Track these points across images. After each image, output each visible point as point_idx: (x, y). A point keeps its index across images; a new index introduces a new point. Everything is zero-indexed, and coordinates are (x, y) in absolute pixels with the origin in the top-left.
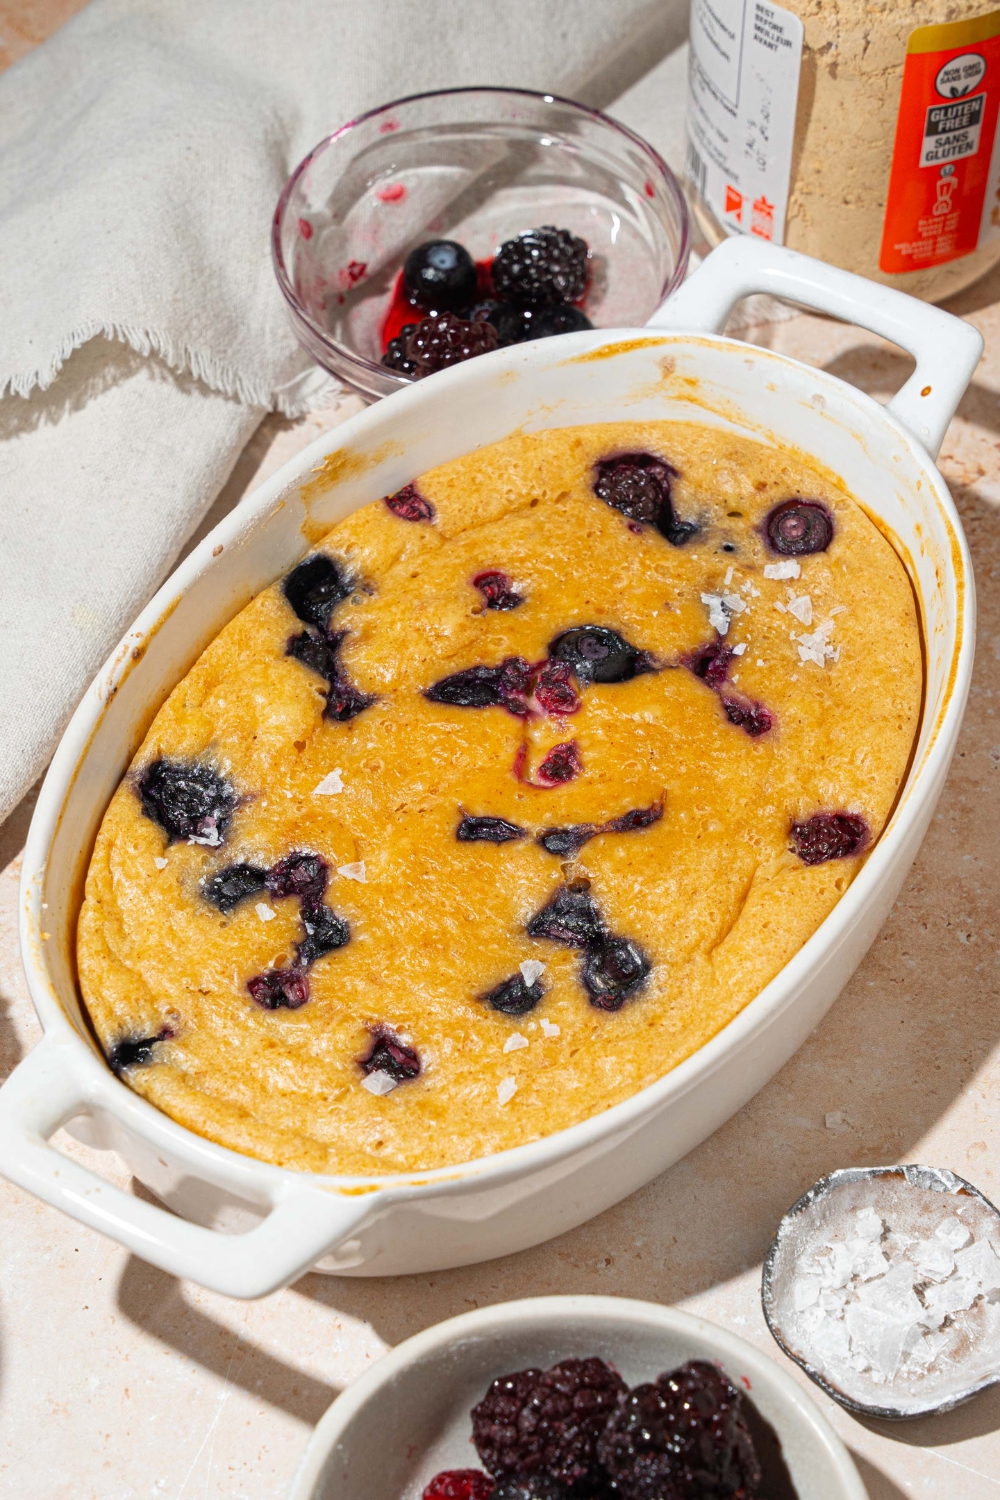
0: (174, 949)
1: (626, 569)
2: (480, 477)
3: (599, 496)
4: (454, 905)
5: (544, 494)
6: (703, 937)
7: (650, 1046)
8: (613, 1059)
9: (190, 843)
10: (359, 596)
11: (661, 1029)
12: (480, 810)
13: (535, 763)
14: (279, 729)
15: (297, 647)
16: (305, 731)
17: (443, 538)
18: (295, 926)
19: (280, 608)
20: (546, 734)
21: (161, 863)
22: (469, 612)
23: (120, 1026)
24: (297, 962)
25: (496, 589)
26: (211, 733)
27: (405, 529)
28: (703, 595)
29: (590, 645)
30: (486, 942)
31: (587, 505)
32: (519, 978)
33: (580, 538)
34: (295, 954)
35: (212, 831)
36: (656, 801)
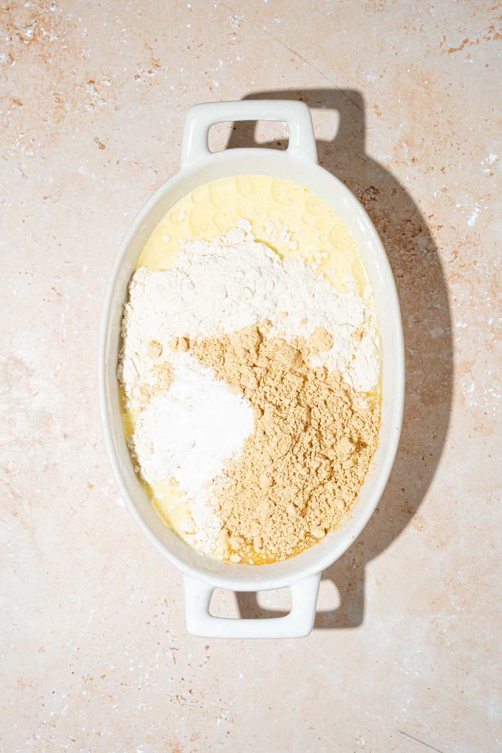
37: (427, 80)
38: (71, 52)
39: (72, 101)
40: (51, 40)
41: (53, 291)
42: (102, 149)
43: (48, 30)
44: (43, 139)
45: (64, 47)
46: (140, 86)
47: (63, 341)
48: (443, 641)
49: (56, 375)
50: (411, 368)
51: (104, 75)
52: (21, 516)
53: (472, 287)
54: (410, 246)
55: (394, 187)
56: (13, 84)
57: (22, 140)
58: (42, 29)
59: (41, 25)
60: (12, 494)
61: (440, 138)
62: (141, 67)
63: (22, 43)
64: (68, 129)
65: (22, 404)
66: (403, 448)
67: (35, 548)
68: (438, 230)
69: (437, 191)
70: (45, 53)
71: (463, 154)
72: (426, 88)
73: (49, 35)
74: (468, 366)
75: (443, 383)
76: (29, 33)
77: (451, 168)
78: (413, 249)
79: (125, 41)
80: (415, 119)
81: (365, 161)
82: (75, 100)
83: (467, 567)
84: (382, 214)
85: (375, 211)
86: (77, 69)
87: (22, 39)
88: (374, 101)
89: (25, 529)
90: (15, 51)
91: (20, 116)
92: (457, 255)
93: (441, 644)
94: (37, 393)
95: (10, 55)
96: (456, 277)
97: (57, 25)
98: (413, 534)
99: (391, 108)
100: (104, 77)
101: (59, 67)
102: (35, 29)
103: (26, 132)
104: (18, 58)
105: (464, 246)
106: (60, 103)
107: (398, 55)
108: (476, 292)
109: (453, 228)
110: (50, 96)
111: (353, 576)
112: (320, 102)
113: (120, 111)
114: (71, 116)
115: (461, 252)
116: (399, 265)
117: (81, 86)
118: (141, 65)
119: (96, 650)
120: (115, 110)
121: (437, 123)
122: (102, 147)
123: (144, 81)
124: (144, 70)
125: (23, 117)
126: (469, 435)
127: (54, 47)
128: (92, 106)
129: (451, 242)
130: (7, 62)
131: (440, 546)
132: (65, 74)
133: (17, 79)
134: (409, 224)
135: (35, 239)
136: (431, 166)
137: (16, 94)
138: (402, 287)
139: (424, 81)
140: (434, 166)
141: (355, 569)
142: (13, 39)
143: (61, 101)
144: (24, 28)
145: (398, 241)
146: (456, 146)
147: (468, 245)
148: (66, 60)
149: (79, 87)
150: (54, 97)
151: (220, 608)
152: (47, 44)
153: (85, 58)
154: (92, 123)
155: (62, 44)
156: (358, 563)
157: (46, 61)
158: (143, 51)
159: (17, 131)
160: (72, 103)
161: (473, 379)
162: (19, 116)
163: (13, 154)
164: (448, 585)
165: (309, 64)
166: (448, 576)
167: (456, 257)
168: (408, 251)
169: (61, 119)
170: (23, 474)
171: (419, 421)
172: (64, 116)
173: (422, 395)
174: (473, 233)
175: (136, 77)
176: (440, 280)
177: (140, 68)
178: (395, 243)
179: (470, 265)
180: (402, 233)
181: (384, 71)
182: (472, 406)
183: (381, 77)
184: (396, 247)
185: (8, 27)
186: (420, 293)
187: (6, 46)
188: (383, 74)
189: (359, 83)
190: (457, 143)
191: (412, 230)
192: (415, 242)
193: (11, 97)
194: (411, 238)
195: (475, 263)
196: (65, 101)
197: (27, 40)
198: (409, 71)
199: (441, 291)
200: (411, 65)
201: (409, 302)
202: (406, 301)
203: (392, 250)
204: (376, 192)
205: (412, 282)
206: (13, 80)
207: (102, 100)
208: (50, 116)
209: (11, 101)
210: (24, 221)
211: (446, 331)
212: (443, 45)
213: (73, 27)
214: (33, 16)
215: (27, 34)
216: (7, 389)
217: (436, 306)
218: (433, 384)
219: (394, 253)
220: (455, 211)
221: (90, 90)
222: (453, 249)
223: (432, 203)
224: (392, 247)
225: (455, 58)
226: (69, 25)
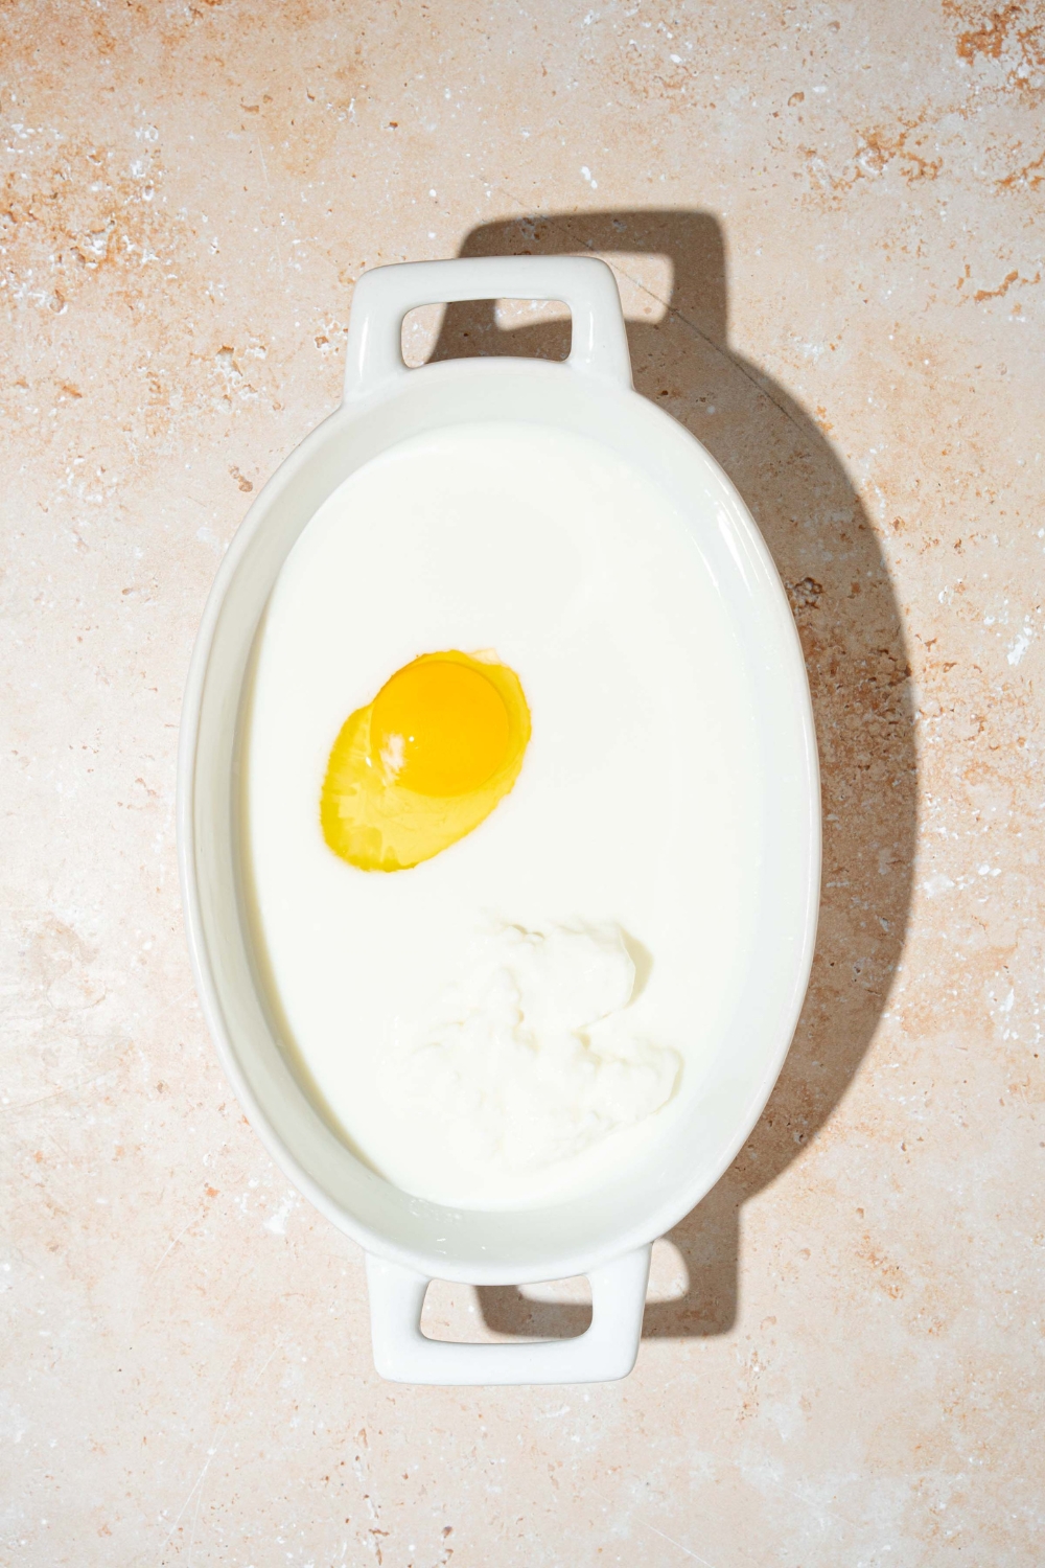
37: (930, 357)
38: (185, 286)
39: (185, 389)
40: (144, 261)
41: (139, 787)
42: (246, 491)
43: (138, 241)
44: (124, 468)
45: (171, 276)
46: (327, 359)
47: (158, 889)
48: (938, 1528)
49: (143, 962)
50: (882, 959)
51: (252, 336)
52: (65, 1252)
53: (1014, 792)
54: (886, 705)
55: (855, 580)
56: (62, 352)
57: (81, 470)
58: (125, 238)
59: (123, 229)
60: (49, 1206)
61: (953, 478)
62: (331, 319)
63: (83, 267)
64: (175, 449)
65: (72, 1019)
66: (862, 1124)
67: (95, 1319)
68: (945, 671)
69: (946, 590)
70: (131, 288)
71: (1002, 513)
72: (927, 373)
73: (138, 250)
74: (1001, 957)
75: (948, 991)
76: (97, 247)
77: (975, 543)
78: (892, 710)
79: (297, 266)
80: (901, 438)
81: (796, 524)
82: (191, 387)
83: (990, 1375)
84: (829, 637)
85: (815, 630)
86: (196, 323)
87: (82, 258)
88: (816, 399)
89: (73, 1278)
90: (68, 283)
91: (77, 419)
92: (984, 724)
93: (935, 1533)
94: (104, 998)
95: (57, 292)
96: (980, 771)
97: (156, 231)
98: (880, 1304)
99: (852, 415)
100: (254, 340)
101: (160, 318)
102: (110, 238)
103: (89, 453)
104: (75, 299)
105: (999, 707)
106: (160, 392)
107: (871, 302)
108: (1021, 804)
109: (976, 667)
110: (139, 379)
111: (753, 1389)
112: (703, 400)
113: (284, 412)
114: (183, 421)
115: (992, 718)
116: (863, 743)
117: (203, 359)
118: (330, 316)
119: (217, 1532)
120: (274, 408)
121: (949, 448)
122: (247, 486)
123: (337, 350)
124: (335, 325)
125: (81, 422)
126: (1001, 1101)
127: (150, 276)
128: (226, 401)
129: (972, 696)
130: (51, 306)
131: (935, 1329)
132: (171, 333)
133: (70, 341)
134: (884, 657)
135: (104, 676)
136: (934, 538)
137: (69, 374)
138: (868, 790)
139: (922, 360)
140: (940, 538)
141: (756, 1373)
142: (63, 259)
143: (162, 390)
144: (88, 235)
145: (860, 693)
146: (987, 497)
147: (1007, 705)
148: (173, 303)
149: (200, 360)
150: (148, 380)
151: (475, 1448)
152: (135, 270)
153: (213, 300)
154: (226, 435)
155: (167, 270)
156: (764, 1361)
157: (133, 305)
158: (334, 287)
159: (69, 450)
160: (184, 395)
161: (1011, 983)
162: (73, 420)
163: (60, 499)
164: (951, 1410)
165: (682, 318)
166: (951, 1393)
167: (982, 729)
168: (882, 715)
169: (161, 428)
170: (71, 1166)
171: (896, 1069)
172: (168, 421)
173: (903, 1015)
174: (1019, 680)
175: (320, 341)
176: (947, 777)
177: (328, 323)
178: (855, 698)
179: (1010, 746)
180: (869, 676)
181: (840, 338)
182: (1007, 1041)
183: (833, 348)
184: (857, 705)
185: (54, 233)
186: (904, 803)
187: (48, 273)
188: (836, 342)
189: (786, 362)
190: (988, 491)
191: (891, 670)
192: (896, 696)
193: (57, 380)
194: (887, 687)
195: (1021, 741)
196: (171, 388)
197: (94, 261)
198: (891, 337)
199: (950, 800)
200: (897, 325)
201: (881, 822)
202: (875, 819)
203: (849, 713)
204: (818, 589)
205: (888, 778)
206: (63, 345)
207: (247, 388)
208: (139, 420)
209: (58, 389)
210: (80, 639)
211: (957, 883)
212: (964, 285)
213: (190, 234)
214: (107, 212)
215: (94, 249)
216: (41, 987)
217: (936, 830)
218: (927, 993)
219: (852, 719)
220: (982, 632)
221: (222, 367)
222: (975, 712)
223: (934, 616)
224: (847, 706)
225: (989, 312)
226: (181, 231)
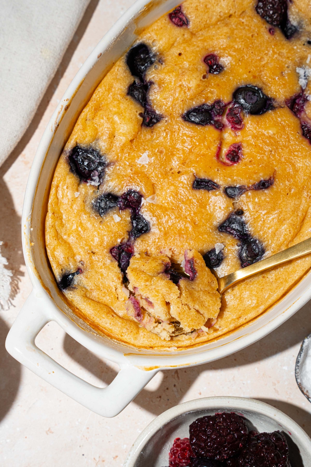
0: (82, 232)
1: (266, 54)
2: (209, 6)
3: (258, 13)
4: (191, 218)
5: (235, 12)
6: (286, 239)
7: (263, 288)
8: (247, 292)
9: (88, 184)
10: (157, 66)
11: (268, 280)
12: (203, 176)
13: (225, 150)
14: (124, 135)
15: (131, 90)
16: (134, 135)
17: (193, 34)
18: (128, 223)
19: (125, 72)
20: (229, 136)
21: (77, 194)
22: (202, 78)
23: (62, 270)
24: (129, 240)
25: (213, 62)
26: (97, 133)
27: (177, 32)
28: (297, 68)
29: (249, 95)
30: (202, 234)
31: (252, 18)
32: (214, 250)
33: (248, 38)
34: (128, 237)
35: (96, 178)
36: (271, 176)
